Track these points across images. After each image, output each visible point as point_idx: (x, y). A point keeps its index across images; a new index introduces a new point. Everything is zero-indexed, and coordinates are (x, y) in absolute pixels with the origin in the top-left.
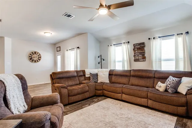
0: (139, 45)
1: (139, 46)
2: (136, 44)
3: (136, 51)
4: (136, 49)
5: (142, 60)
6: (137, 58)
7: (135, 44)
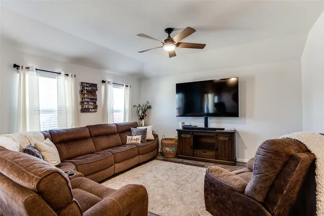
0: (90, 86)
1: (90, 88)
2: (86, 83)
3: (86, 96)
4: (86, 91)
5: (93, 110)
6: (87, 106)
7: (84, 83)
